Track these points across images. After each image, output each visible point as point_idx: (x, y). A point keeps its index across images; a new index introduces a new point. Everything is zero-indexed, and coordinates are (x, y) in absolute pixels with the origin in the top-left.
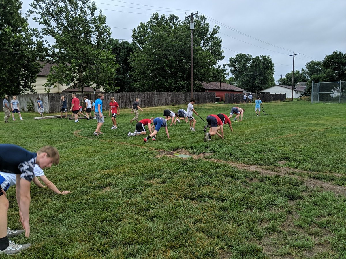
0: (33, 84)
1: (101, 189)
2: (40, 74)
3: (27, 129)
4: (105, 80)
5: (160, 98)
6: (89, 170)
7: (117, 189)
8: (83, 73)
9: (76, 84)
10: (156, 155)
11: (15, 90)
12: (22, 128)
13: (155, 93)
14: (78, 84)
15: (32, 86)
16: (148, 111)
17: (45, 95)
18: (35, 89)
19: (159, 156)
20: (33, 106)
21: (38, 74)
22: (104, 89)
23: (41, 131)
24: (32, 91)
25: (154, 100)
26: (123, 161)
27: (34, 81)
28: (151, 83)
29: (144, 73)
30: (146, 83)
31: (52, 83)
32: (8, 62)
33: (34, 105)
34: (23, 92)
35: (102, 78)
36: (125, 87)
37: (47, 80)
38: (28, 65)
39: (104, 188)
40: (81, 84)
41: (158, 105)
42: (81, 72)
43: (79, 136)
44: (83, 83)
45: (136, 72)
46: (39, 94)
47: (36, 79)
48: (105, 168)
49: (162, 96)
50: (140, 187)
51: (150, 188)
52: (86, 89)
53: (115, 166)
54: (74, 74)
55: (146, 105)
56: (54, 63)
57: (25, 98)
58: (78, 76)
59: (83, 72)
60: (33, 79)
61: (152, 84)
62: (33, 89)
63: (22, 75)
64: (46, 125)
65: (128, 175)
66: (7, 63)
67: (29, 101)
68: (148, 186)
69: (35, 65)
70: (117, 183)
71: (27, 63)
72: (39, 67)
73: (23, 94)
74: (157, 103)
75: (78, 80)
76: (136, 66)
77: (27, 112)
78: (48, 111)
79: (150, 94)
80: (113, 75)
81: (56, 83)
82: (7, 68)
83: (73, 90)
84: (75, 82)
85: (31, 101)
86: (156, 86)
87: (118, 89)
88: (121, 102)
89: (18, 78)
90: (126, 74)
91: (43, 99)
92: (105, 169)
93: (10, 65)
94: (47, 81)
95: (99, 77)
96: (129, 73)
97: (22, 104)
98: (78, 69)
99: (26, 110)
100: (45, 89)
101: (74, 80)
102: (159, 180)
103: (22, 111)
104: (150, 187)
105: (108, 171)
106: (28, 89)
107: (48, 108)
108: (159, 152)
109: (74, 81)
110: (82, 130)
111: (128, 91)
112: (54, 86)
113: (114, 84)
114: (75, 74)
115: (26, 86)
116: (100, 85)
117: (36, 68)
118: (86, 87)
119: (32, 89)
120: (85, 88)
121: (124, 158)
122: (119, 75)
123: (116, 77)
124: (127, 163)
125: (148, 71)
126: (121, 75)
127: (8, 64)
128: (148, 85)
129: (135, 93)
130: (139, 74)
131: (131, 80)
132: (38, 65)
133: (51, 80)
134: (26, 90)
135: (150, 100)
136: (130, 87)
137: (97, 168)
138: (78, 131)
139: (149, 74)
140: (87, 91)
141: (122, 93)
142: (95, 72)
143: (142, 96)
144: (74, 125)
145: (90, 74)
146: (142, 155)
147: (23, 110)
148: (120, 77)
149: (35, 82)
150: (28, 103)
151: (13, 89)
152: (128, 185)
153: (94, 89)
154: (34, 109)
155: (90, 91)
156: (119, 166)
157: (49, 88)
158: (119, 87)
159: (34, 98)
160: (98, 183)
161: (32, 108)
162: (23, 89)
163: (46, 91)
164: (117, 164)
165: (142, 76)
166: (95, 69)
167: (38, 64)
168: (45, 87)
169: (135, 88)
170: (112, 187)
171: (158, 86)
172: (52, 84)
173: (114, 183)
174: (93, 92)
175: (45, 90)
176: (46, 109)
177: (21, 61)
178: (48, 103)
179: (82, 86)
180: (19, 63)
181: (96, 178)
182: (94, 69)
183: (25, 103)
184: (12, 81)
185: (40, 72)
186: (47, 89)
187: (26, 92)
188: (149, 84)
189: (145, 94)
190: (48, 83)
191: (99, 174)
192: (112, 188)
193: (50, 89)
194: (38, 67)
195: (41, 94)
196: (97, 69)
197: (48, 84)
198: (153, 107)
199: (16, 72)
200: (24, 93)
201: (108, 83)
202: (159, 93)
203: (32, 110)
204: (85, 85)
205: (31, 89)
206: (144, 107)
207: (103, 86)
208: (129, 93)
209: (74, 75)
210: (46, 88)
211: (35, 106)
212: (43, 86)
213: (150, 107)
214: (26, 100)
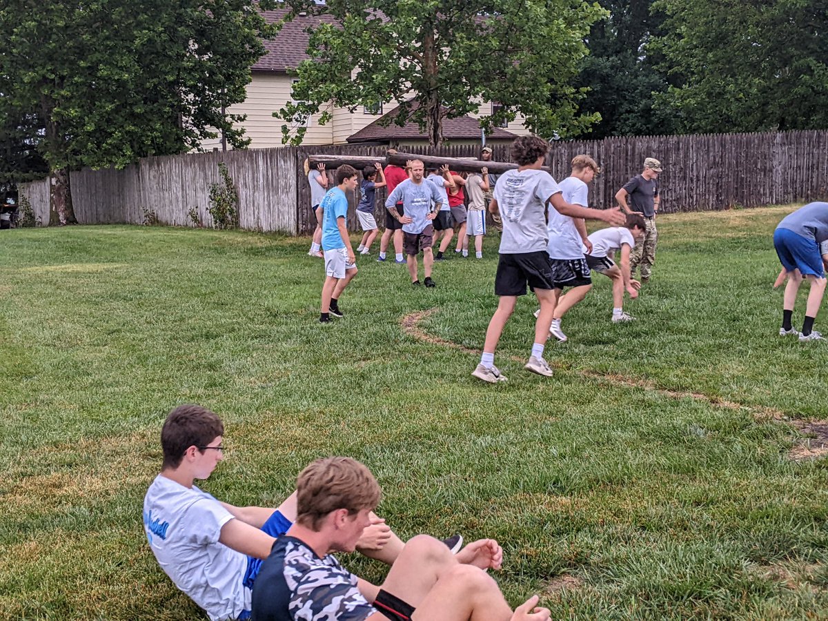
0: (234, 109)
1: (540, 582)
2: (262, 63)
3: (214, 299)
4: (535, 84)
5: (804, 162)
6: (481, 492)
7: (614, 588)
8: (442, 53)
9: (409, 104)
10: (789, 447)
11: (165, 136)
12: (197, 295)
13: (779, 135)
14: (416, 106)
15: (232, 116)
16: (734, 228)
17: (284, 156)
18: (243, 131)
19: (806, 453)
20: (234, 204)
21: (254, 66)
22: (528, 123)
23: (268, 309)
24: (230, 135)
25: (767, 171)
26: (633, 460)
27: (238, 96)
28: (754, 90)
29: (722, 39)
30: (731, 87)
31: (311, 102)
32: (143, 17)
33: (237, 200)
34: (194, 144)
35: (524, 74)
36: (627, 112)
37: (292, 92)
38: (216, 25)
39: (552, 575)
40: (430, 105)
41: (791, 196)
42: (434, 50)
43: (424, 338)
44: (438, 101)
45: (680, 36)
46: (257, 152)
47: (247, 88)
48: (550, 487)
49: (815, 151)
50: (722, 589)
51: (771, 599)
52: (449, 127)
53: (593, 483)
54: (403, 60)
55: (727, 196)
56: (320, 14)
57: (204, 170)
58: (418, 68)
59: (439, 47)
60: (235, 85)
61: (763, 91)
62: (233, 128)
63: (192, 69)
64: (289, 284)
65: (660, 529)
66: (135, 18)
67: (219, 179)
68: (762, 591)
69: (244, 23)
70: (608, 560)
71: (212, 16)
72: (259, 35)
73: (195, 150)
74: (785, 186)
75: (417, 85)
76: (684, 9)
77: (210, 228)
78: (293, 222)
79: (748, 143)
80: (575, 55)
81: (326, 101)
82: (137, 42)
83: (392, 131)
84: (405, 95)
85: (228, 181)
86: (784, 101)
87: (593, 125)
88: (606, 182)
89: (177, 82)
90: (630, 51)
91: (275, 171)
92: (550, 494)
93: (149, 29)
94: (292, 95)
95: (509, 70)
96: (647, 43)
97: (191, 193)
98: (420, 38)
99: (208, 218)
100: (285, 130)
101: (403, 87)
102: (816, 567)
103: (192, 224)
104: (770, 595)
105: (565, 500)
106: (213, 130)
107: (293, 211)
108: (807, 431)
109: (401, 91)
110: (437, 311)
111: (638, 133)
112: (319, 115)
113: (574, 99)
114: (406, 60)
115: (205, 117)
116: (513, 108)
117: (248, 39)
118: (450, 116)
119: (229, 130)
120: (445, 122)
121: (633, 445)
122: (598, 56)
123: (583, 65)
124: (651, 470)
125: (746, 28)
126: (608, 56)
127: (139, 25)
128: (738, 100)
129: (673, 139)
130: (696, 47)
131: (655, 78)
132: (257, 23)
133: (309, 88)
134: (206, 135)
135: (749, 171)
136: (647, 111)
137: (515, 484)
138: (419, 317)
139: (747, 46)
140: (452, 136)
141: (612, 143)
142: (495, 43)
143: (708, 151)
144: (398, 288)
145: (472, 56)
146: (722, 440)
147: (195, 219)
148: (604, 63)
149: (242, 101)
150: (214, 191)
151: (156, 130)
152: (662, 575)
153: (485, 124)
154: (238, 217)
155: (467, 135)
156: (613, 483)
157: (299, 124)
158: (598, 114)
159: (239, 168)
160: (524, 551)
161: (231, 212)
162: (194, 128)
163: (287, 138)
164: (602, 472)
165: (710, 55)
166: (494, 35)
167: (254, 20)
168: (283, 122)
169: (675, 116)
170: (587, 575)
171: (790, 104)
172: (313, 109)
173: (594, 559)
174: (480, 139)
175: (282, 135)
176: (287, 217)
177: (189, 10)
178: (293, 189)
179: (435, 113)
180: (180, 20)
181: (514, 528)
182: (490, 31)
183: (203, 190)
184: (152, 97)
185: (261, 55)
186: (293, 127)
187: (208, 145)
188: (747, 94)
189: (723, 145)
190: (295, 103)
191: (527, 514)
192: (587, 581)
193: (304, 129)
194: (256, 32)
195: (267, 149)
196: (506, 33)
197: (297, 109)
198: (765, 205)
199: (170, 57)
200: (198, 145)
201: (547, 94)
202: (799, 138)
203: (230, 217)
204: (445, 107)
205: (226, 128)
206: (717, 209)
207: (524, 110)
208: (646, 138)
209: (403, 62)
210: (289, 125)
211: (243, 204)
212: (275, 115)
213: (747, 206)
214: (205, 178)
